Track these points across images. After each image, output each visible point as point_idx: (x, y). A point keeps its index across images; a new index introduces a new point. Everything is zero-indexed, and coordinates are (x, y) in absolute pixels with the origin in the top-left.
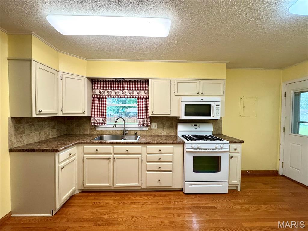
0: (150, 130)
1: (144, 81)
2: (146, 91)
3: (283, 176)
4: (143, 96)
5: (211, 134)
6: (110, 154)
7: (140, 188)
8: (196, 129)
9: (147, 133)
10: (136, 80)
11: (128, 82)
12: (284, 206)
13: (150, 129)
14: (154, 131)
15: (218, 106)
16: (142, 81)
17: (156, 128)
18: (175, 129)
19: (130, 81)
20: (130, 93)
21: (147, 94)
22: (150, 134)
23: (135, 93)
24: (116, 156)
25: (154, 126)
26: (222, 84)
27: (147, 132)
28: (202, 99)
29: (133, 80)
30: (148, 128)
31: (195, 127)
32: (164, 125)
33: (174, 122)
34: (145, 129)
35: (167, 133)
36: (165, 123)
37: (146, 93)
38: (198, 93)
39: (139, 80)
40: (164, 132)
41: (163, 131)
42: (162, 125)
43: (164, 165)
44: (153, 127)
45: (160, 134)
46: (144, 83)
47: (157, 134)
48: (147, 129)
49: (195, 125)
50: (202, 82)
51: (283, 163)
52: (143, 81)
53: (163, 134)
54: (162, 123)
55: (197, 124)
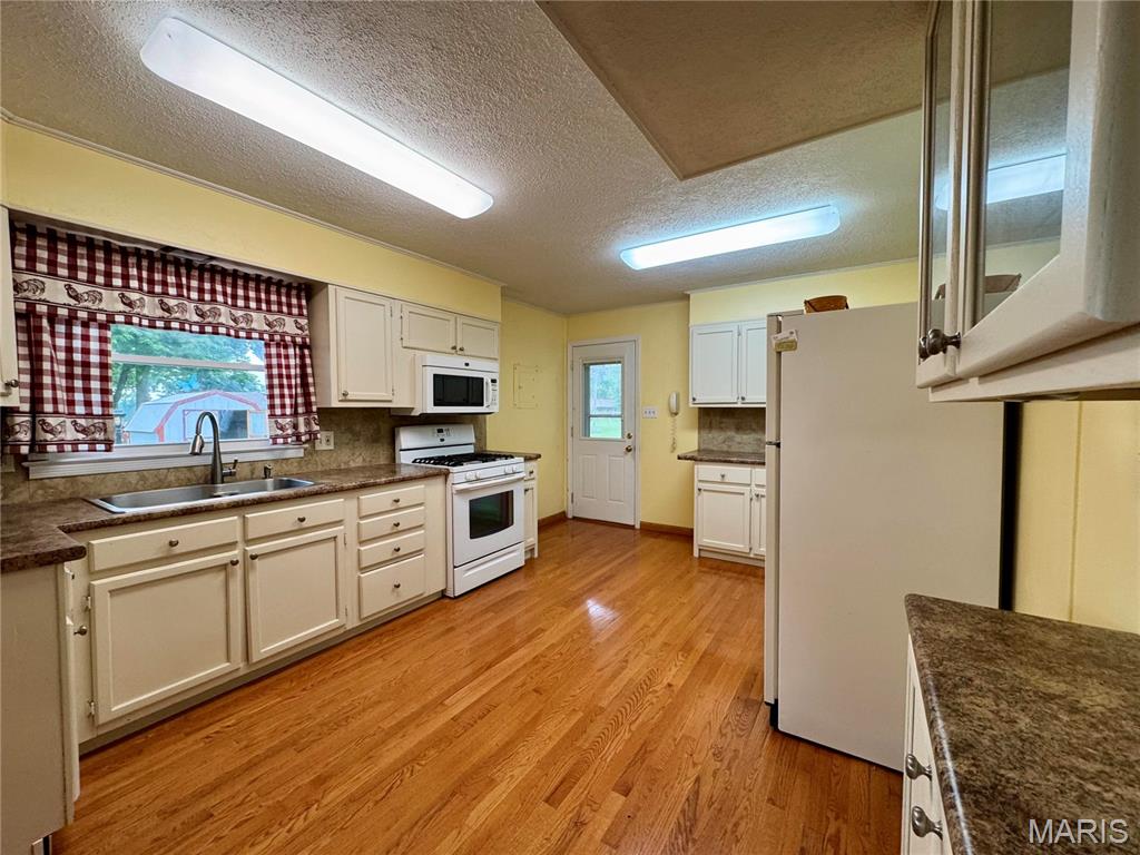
0: (311, 454)
1: (295, 285)
2: (304, 322)
3: (574, 518)
4: (293, 337)
5: (470, 450)
6: (232, 545)
7: (342, 631)
8: (442, 440)
9: (301, 467)
10: (266, 275)
11: (229, 275)
12: (597, 551)
13: (312, 452)
14: (324, 458)
15: (494, 381)
16: (285, 283)
17: (332, 447)
18: (386, 446)
19: (235, 271)
20: (235, 320)
21: (307, 332)
22: (311, 468)
23: (258, 321)
24: (253, 549)
25: (324, 441)
26: (496, 333)
27: (299, 463)
28: (467, 364)
29: (252, 272)
30: (305, 449)
31: (441, 436)
32: (356, 436)
33: (384, 424)
34: (295, 453)
35: (364, 460)
36: (358, 428)
37: (301, 328)
38: (454, 348)
39: (276, 278)
40: (357, 457)
41: (353, 454)
42: (350, 436)
43: (405, 541)
44: (322, 446)
45: (343, 467)
46: (294, 292)
47: (334, 466)
48: (301, 453)
49: (440, 431)
50: (460, 320)
51: (572, 495)
52: (290, 284)
53: (352, 465)
54: (350, 430)
55: (444, 428)
